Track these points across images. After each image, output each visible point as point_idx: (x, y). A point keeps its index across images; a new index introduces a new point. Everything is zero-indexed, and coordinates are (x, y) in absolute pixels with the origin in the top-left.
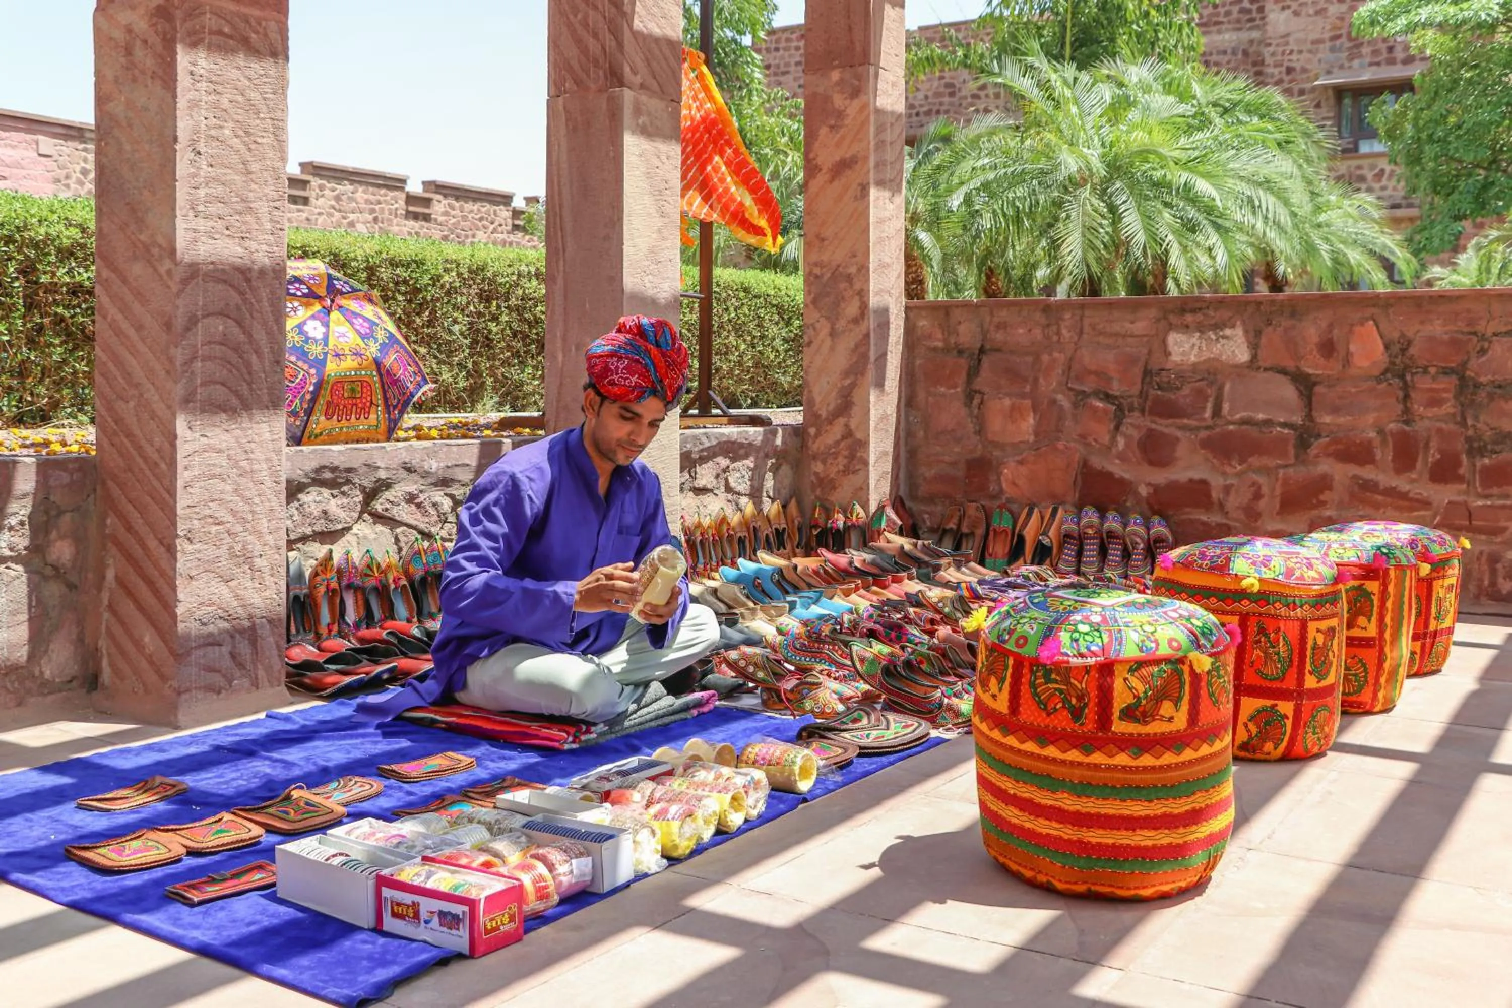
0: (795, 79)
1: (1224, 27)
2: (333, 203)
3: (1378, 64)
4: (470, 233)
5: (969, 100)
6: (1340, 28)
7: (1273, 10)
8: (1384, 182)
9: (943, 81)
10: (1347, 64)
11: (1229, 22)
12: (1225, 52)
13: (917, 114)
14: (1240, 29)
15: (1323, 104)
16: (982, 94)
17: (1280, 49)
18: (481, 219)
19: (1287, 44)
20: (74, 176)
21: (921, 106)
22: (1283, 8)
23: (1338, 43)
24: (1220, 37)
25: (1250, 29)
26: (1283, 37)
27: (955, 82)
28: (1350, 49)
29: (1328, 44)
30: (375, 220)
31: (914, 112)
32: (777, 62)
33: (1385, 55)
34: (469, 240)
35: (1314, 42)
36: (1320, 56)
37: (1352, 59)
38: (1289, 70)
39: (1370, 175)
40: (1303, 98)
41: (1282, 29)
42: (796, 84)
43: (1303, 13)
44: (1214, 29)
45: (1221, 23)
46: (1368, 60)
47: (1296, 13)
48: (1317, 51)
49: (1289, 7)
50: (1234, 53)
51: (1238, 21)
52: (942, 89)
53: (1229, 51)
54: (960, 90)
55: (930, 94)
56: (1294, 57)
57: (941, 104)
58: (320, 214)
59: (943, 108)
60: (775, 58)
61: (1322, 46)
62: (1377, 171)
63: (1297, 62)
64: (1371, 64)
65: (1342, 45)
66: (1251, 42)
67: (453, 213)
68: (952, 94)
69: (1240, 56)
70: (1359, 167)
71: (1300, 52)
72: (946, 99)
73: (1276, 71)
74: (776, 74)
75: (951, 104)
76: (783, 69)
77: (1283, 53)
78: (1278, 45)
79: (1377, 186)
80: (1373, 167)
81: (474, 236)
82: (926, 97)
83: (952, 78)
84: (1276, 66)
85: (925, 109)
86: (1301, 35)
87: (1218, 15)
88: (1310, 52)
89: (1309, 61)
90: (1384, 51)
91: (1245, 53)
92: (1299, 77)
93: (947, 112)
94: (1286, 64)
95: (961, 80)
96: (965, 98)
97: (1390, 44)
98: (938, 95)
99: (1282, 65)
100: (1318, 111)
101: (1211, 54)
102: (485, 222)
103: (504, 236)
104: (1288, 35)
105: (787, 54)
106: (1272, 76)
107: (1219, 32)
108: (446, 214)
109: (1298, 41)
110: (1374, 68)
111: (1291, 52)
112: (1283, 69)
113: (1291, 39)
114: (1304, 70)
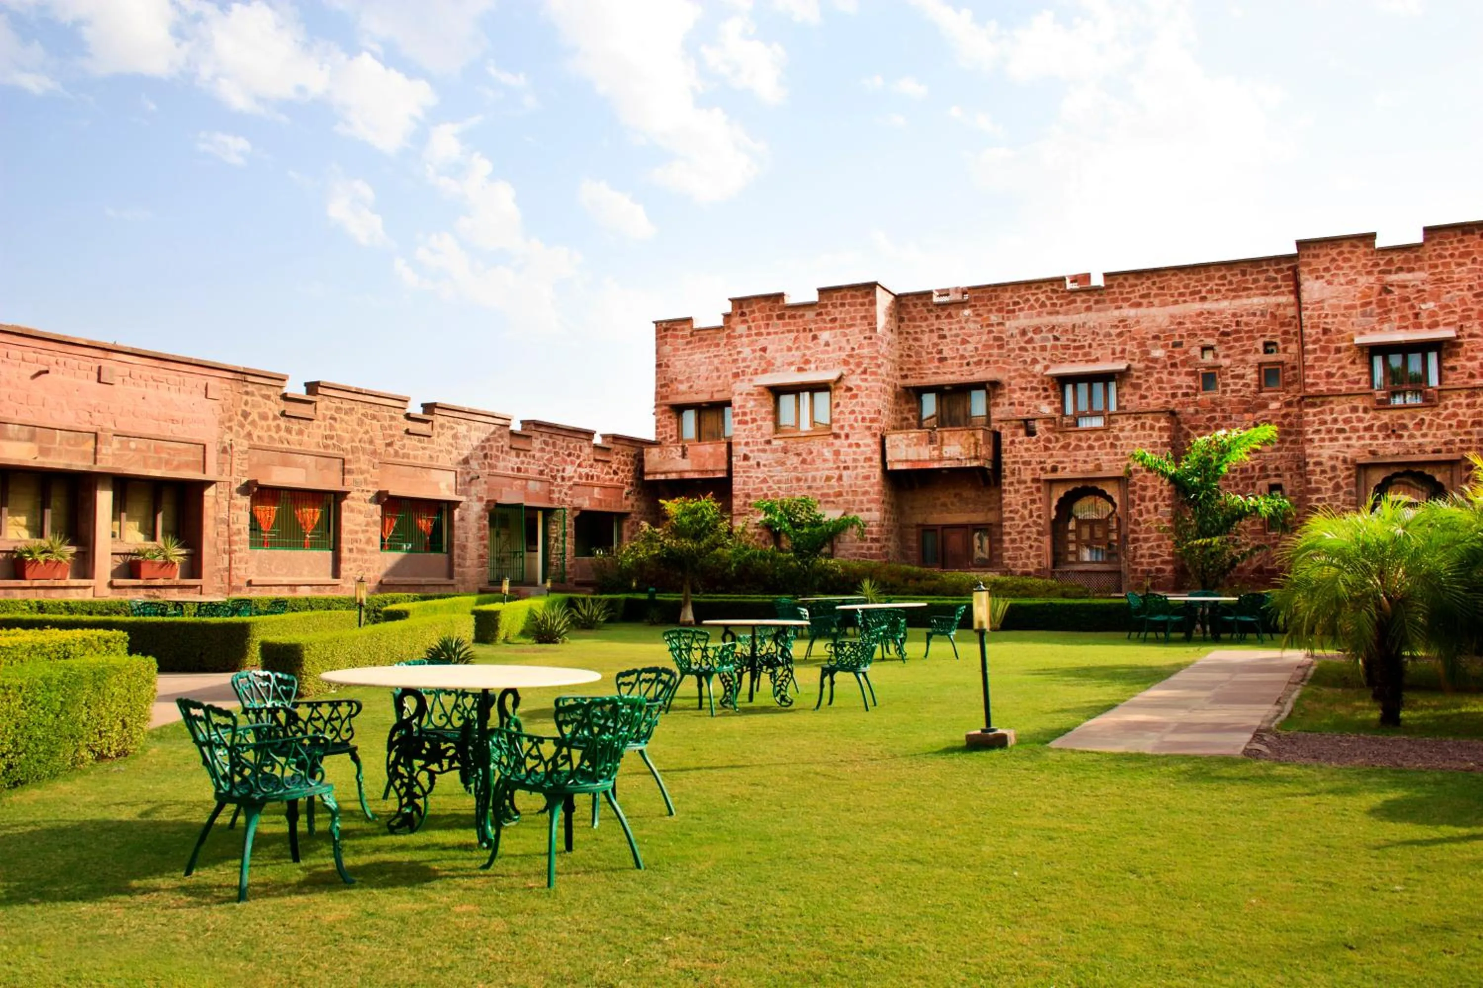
0: (861, 332)
1: (1252, 292)
2: (451, 441)
3: (1406, 328)
4: (561, 468)
5: (1017, 352)
6: (1370, 297)
7: (1307, 280)
8: (1425, 429)
9: (992, 335)
10: (1377, 327)
11: (1257, 288)
12: (1254, 314)
13: (968, 364)
14: (1267, 295)
15: (1357, 361)
16: (1029, 346)
17: (1316, 313)
18: (569, 455)
19: (1322, 308)
20: (236, 418)
21: (972, 357)
22: (1317, 278)
23: (1368, 309)
24: (1248, 301)
25: (1276, 294)
26: (1318, 303)
27: (1004, 336)
28: (1380, 314)
29: (1359, 310)
30: (486, 456)
31: (965, 362)
32: (843, 316)
33: (1412, 320)
34: (561, 474)
35: (1347, 308)
36: (1353, 319)
37: (1383, 323)
38: (1325, 331)
39: (1411, 425)
40: (1338, 355)
41: (1317, 296)
42: (862, 337)
43: (1336, 282)
44: (1244, 293)
45: (1251, 289)
46: (1396, 324)
47: (1329, 283)
48: (1350, 316)
49: (1322, 277)
50: (1263, 315)
51: (1265, 288)
52: (991, 342)
53: (1258, 313)
54: (1008, 344)
55: (980, 346)
56: (1329, 320)
57: (990, 355)
58: (441, 451)
59: (992, 359)
60: (841, 312)
61: (1354, 312)
62: (1417, 420)
63: (1332, 324)
64: (1399, 328)
65: (1372, 310)
66: (1278, 305)
67: (547, 449)
68: (1001, 347)
69: (1268, 317)
70: (1401, 417)
71: (1335, 316)
72: (995, 351)
73: (1313, 332)
74: (842, 327)
75: (1000, 355)
76: (849, 322)
77: (1319, 316)
78: (1313, 310)
79: (1418, 433)
80: (1413, 417)
81: (564, 471)
82: (976, 349)
83: (1000, 332)
84: (1312, 327)
85: (975, 359)
86: (1334, 301)
87: (1246, 281)
88: (1343, 315)
89: (1343, 323)
90: (1411, 317)
91: (1273, 315)
92: (1334, 337)
93: (996, 362)
94: (1322, 326)
95: (1009, 334)
96: (1013, 350)
97: (1417, 311)
98: (987, 346)
99: (1318, 327)
100: (1354, 367)
101: (1242, 316)
102: (572, 458)
103: (587, 470)
104: (1322, 301)
105: (852, 309)
106: (1310, 336)
107: (1248, 297)
108: (542, 450)
109: (1333, 307)
110: (1403, 331)
111: (1327, 316)
112: (1320, 330)
113: (1326, 305)
114: (1339, 332)
